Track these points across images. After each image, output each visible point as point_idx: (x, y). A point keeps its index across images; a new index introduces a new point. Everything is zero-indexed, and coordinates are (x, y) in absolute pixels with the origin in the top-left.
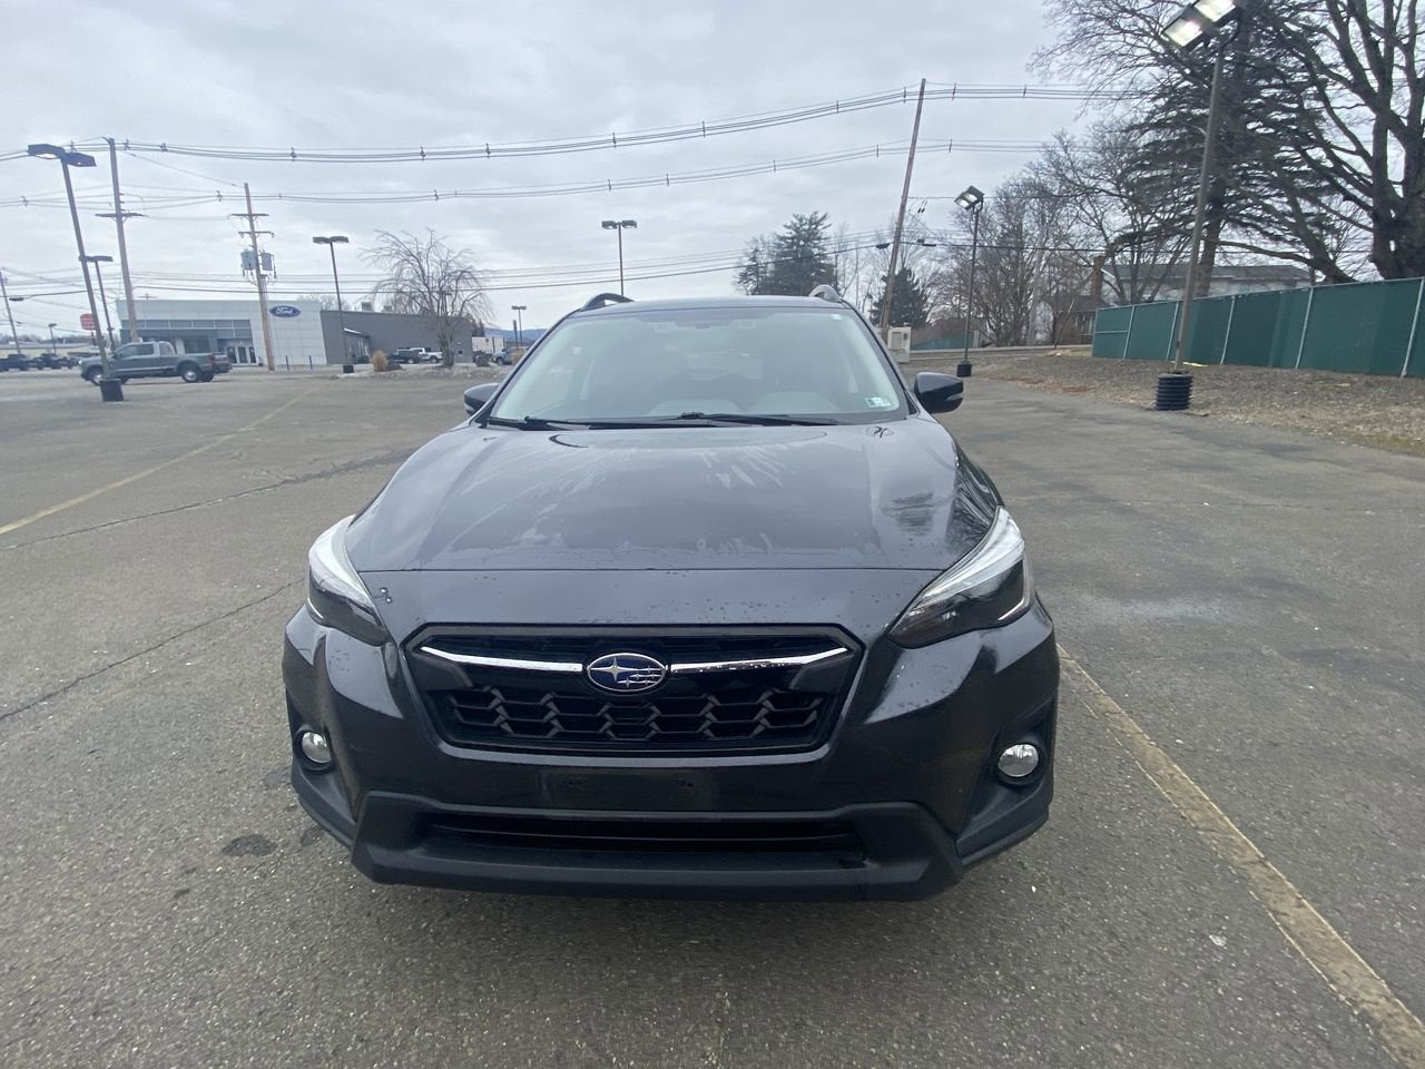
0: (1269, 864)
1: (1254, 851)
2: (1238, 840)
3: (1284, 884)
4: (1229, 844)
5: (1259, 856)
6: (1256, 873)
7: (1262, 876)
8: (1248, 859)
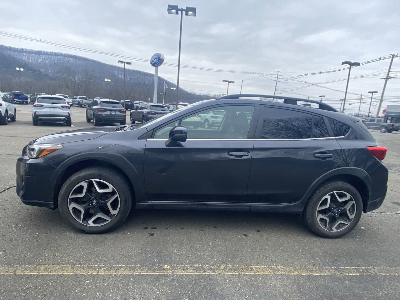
0: (12, 274)
1: (19, 273)
2: (26, 272)
3: (3, 273)
4: (26, 269)
5: (17, 273)
6: (12, 269)
7: (10, 270)
8: (18, 270)
